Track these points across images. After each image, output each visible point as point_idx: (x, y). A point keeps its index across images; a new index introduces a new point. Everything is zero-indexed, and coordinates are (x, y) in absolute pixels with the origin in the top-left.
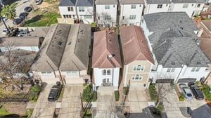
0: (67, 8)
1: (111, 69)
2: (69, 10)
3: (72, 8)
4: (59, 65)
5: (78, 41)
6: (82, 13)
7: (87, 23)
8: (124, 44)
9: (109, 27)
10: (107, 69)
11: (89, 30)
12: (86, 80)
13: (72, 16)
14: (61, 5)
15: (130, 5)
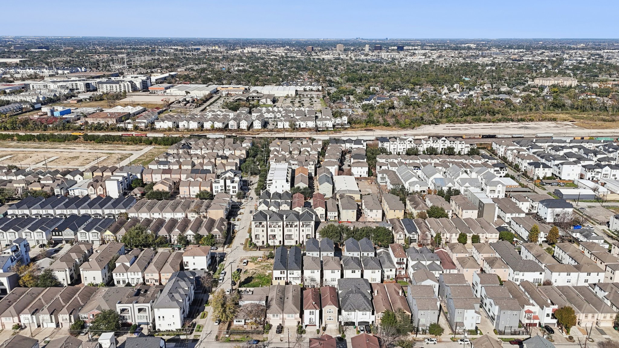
0: (279, 271)
1: (314, 310)
2: (281, 273)
3: (284, 272)
4: (283, 311)
5: (293, 296)
6: (292, 276)
7: (295, 284)
8: (322, 298)
9: (314, 287)
10: (312, 311)
11: (300, 289)
12: (299, 323)
13: (282, 279)
14: (275, 269)
15: (330, 271)
